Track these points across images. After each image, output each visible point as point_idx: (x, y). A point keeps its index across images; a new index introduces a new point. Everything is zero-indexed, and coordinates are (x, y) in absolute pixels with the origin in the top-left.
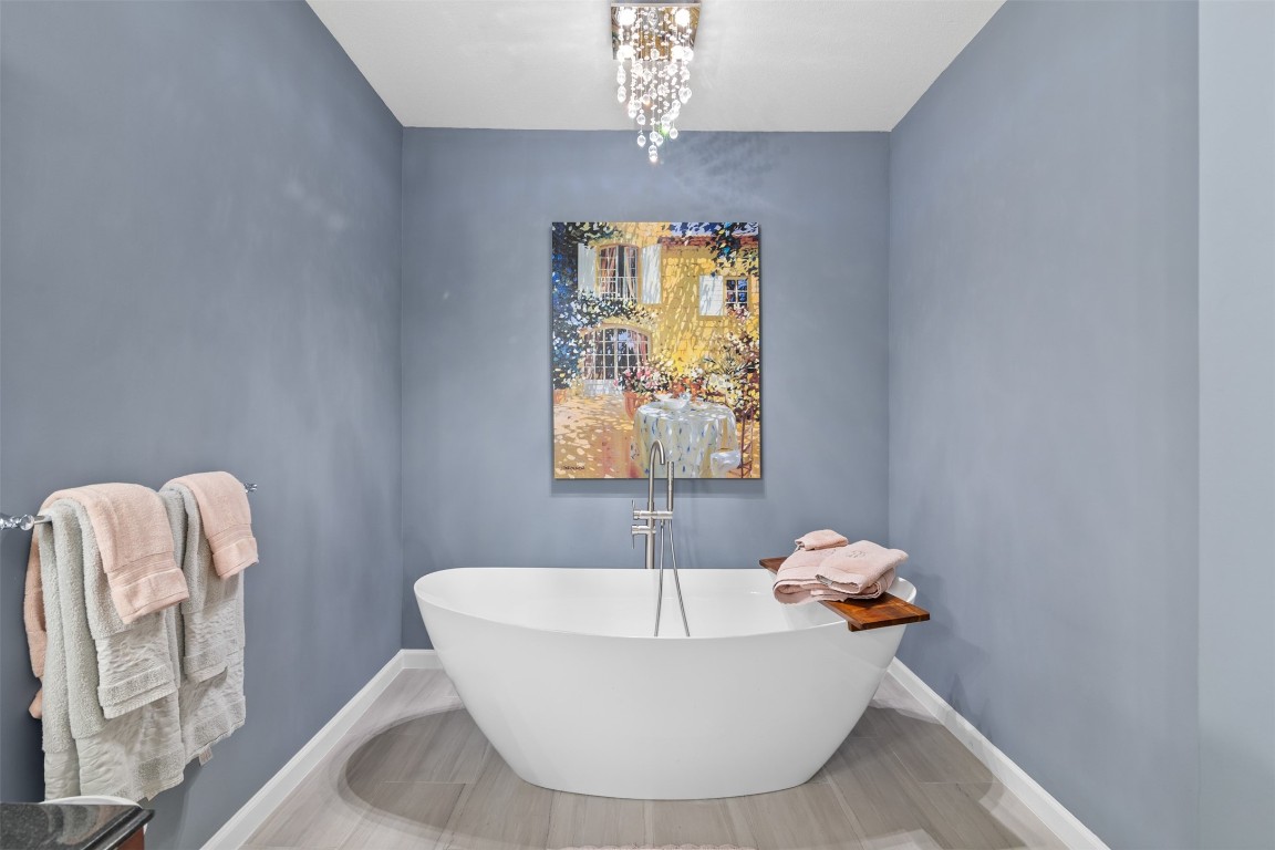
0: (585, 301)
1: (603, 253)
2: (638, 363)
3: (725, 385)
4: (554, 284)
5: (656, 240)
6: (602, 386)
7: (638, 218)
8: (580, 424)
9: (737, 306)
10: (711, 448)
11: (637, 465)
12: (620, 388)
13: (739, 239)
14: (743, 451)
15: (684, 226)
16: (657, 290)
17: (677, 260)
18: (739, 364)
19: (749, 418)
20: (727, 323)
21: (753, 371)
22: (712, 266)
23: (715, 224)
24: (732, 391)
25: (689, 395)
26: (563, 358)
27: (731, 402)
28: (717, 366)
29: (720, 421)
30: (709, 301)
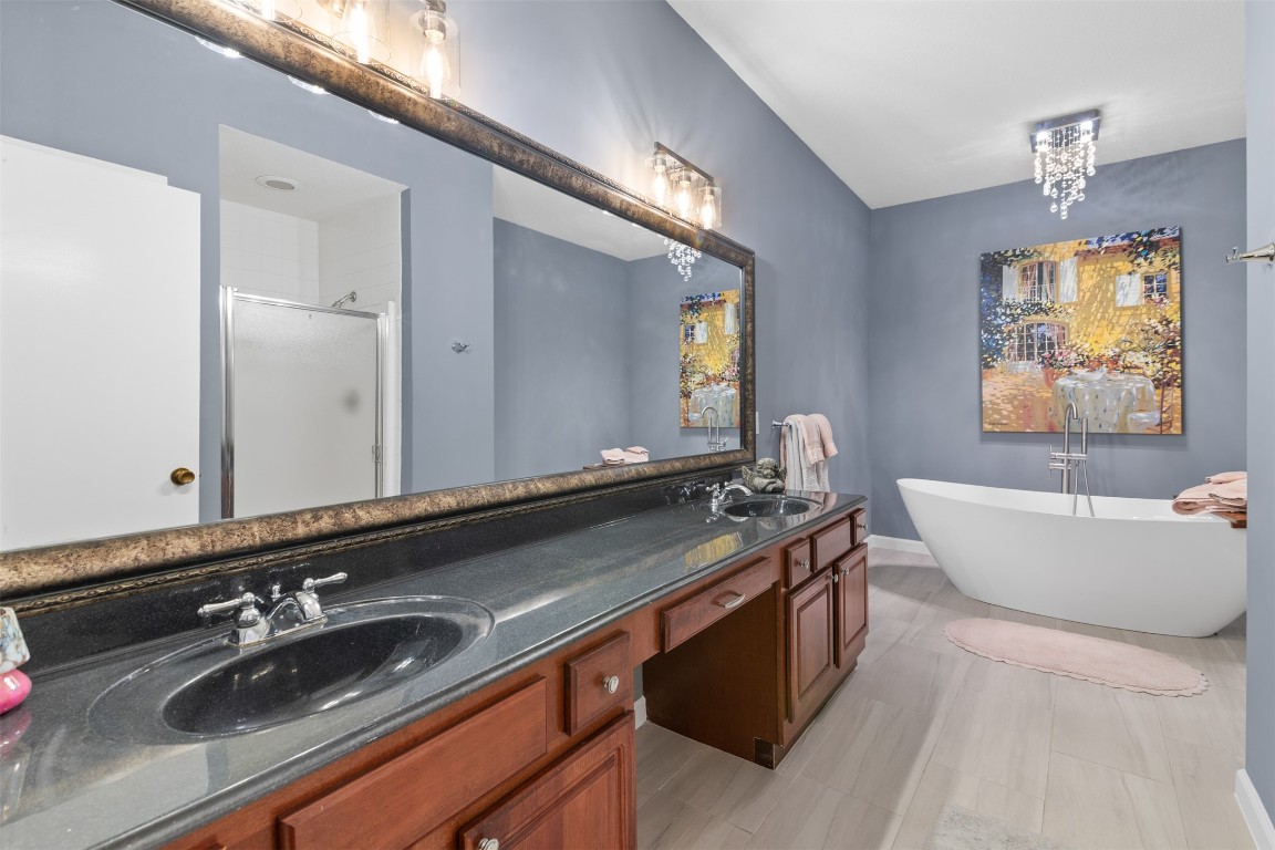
0: (1008, 306)
1: (1025, 270)
2: (1056, 347)
3: (1143, 360)
4: (981, 297)
5: (1073, 254)
6: (1023, 365)
7: (1055, 240)
8: (1004, 393)
9: (1155, 296)
10: (1128, 409)
11: (1055, 421)
12: (1040, 366)
13: (1158, 242)
14: (1162, 412)
15: (1101, 240)
16: (1073, 291)
17: (1093, 267)
18: (1158, 343)
19: (1169, 385)
20: (1144, 310)
21: (1175, 347)
22: (1129, 267)
23: (1132, 234)
24: (1151, 365)
25: (1105, 370)
26: (989, 348)
27: (1149, 373)
28: (1135, 345)
29: (1138, 389)
30: (1126, 295)
